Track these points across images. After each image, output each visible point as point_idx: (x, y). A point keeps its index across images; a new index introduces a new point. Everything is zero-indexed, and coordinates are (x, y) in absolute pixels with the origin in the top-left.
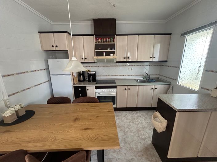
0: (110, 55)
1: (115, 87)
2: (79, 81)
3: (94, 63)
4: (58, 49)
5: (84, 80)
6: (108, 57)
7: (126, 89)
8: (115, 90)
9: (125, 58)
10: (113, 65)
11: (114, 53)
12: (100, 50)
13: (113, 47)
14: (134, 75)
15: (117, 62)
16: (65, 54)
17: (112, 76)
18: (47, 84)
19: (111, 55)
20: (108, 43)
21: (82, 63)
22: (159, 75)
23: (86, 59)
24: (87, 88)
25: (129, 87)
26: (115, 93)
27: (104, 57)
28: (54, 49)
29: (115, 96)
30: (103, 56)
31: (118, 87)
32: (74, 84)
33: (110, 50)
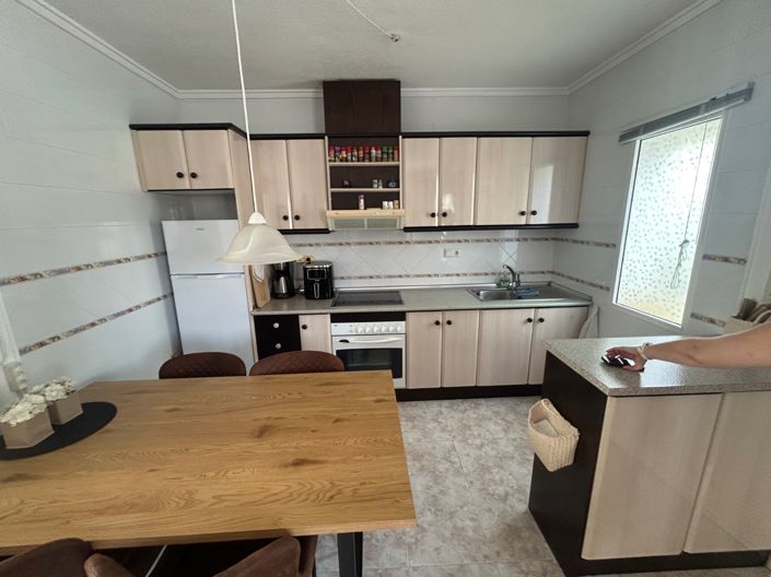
0: (381, 207)
1: (400, 316)
2: (275, 295)
3: (326, 231)
4: (197, 184)
5: (292, 292)
6: (374, 212)
7: (437, 323)
8: (400, 326)
9: (433, 215)
10: (392, 240)
11: (394, 197)
12: (348, 189)
13: (392, 176)
14: (465, 275)
15: (407, 230)
16: (224, 203)
17: (390, 277)
18: (160, 306)
19: (385, 203)
20: (373, 163)
21: (284, 232)
22: (553, 273)
23: (297, 218)
24: (303, 320)
25: (449, 315)
26: (402, 338)
27: (362, 213)
28: (186, 184)
29: (401, 350)
30: (357, 208)
31: (410, 316)
32: (256, 306)
33: (381, 189)
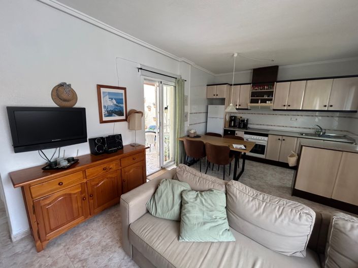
0: (266, 103)
1: (266, 135)
2: (230, 126)
3: (247, 109)
5: (234, 126)
6: (263, 104)
7: (279, 139)
8: (266, 138)
9: (285, 106)
11: (271, 100)
12: (256, 97)
13: (271, 94)
14: (299, 128)
15: (274, 110)
16: (222, 101)
17: (268, 125)
19: (267, 102)
20: (265, 90)
21: (237, 109)
22: (347, 131)
23: (240, 105)
24: (236, 132)
25: (284, 138)
26: (266, 142)
27: (259, 104)
28: (215, 97)
29: (265, 146)
30: (258, 103)
31: (269, 136)
32: (225, 127)
33: (267, 98)
